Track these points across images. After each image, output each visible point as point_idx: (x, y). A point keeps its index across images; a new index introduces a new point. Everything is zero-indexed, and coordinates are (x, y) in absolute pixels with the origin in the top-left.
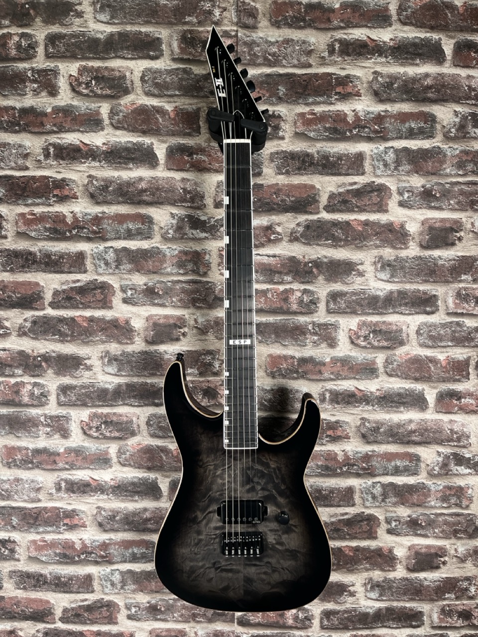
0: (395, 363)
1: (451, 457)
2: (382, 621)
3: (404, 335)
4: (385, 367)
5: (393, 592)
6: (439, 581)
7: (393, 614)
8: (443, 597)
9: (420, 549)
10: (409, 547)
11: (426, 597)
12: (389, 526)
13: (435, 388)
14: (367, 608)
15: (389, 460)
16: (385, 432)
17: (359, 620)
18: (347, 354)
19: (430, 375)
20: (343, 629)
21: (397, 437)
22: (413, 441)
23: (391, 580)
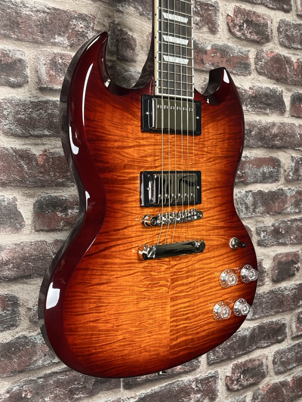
0: (263, 60)
1: (300, 162)
2: (256, 342)
3: (269, 30)
4: (255, 64)
5: (263, 308)
6: (295, 289)
7: (264, 333)
8: (298, 305)
9: (282, 258)
10: (274, 258)
11: (286, 307)
12: (259, 238)
13: (289, 90)
14: (244, 330)
15: (259, 167)
16: (255, 135)
17: (239, 345)
18: (224, 43)
19: (286, 76)
20: (227, 359)
21: (265, 142)
22: (276, 145)
23: (261, 296)
